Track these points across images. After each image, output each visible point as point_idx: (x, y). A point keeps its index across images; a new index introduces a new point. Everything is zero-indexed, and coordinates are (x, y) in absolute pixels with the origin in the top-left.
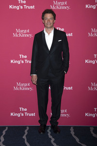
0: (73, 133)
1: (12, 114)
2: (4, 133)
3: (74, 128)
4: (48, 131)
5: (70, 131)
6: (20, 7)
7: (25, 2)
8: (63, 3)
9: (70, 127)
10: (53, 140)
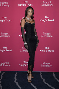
0: (54, 76)
1: (19, 65)
2: (16, 75)
3: (55, 73)
4: (40, 75)
5: (53, 75)
6: (24, 5)
7: (27, 2)
8: (49, 2)
9: (52, 73)
10: (44, 80)
